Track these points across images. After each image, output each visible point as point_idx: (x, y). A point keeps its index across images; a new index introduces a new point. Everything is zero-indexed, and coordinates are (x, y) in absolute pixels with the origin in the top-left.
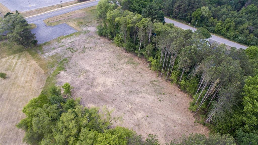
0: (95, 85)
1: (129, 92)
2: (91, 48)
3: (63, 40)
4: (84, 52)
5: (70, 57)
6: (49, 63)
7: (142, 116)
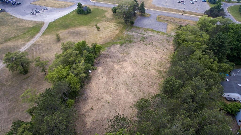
1: (126, 84)
2: (155, 46)
5: (135, 42)
6: (121, 37)
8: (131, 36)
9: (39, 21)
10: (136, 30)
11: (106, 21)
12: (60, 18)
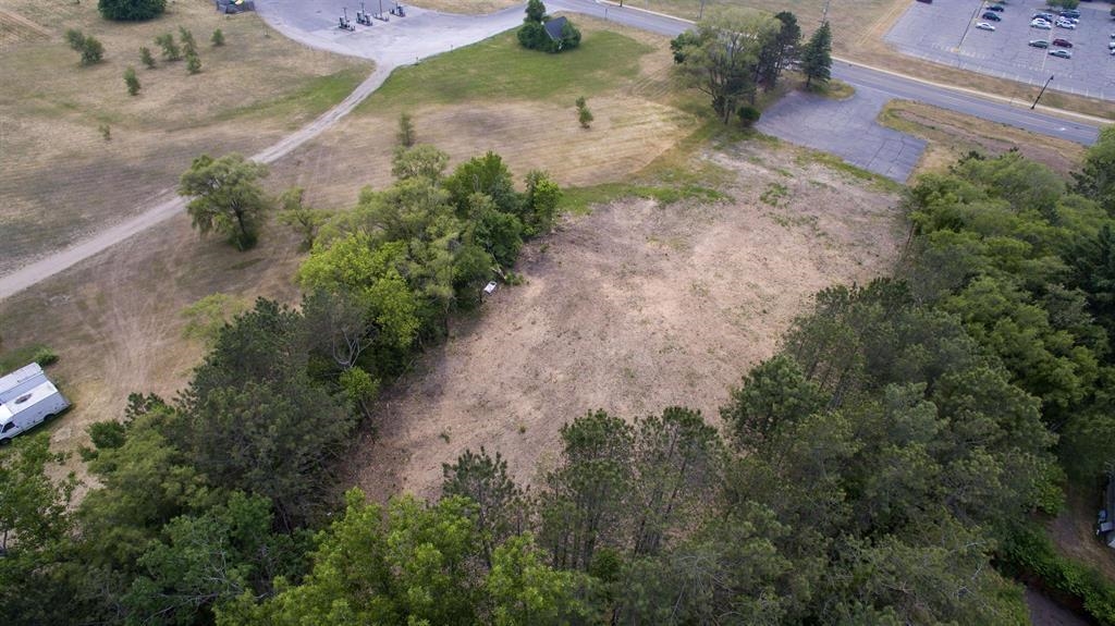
1: (627, 370)
2: (822, 234)
4: (785, 225)
5: (733, 200)
6: (678, 169)
7: (521, 414)
8: (725, 172)
9: (358, 58)
10: (758, 151)
11: (630, 93)
12: (442, 54)
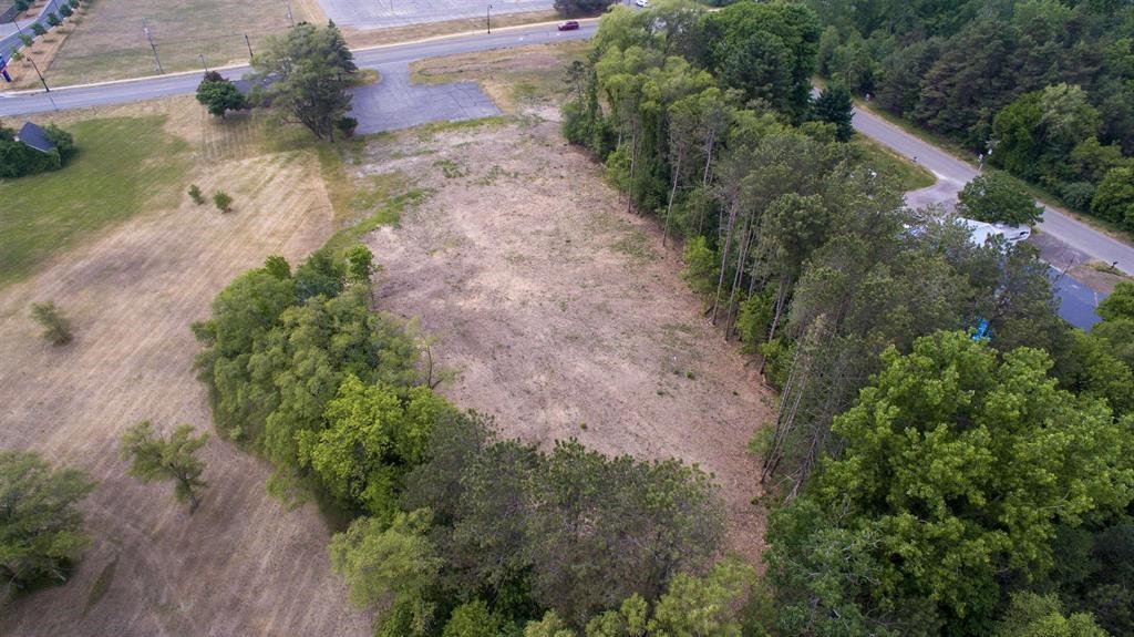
0: (468, 288)
1: (567, 337)
2: (516, 174)
3: (440, 136)
4: (488, 184)
5: (432, 190)
6: (360, 195)
10: (387, 149)
11: (213, 163)
